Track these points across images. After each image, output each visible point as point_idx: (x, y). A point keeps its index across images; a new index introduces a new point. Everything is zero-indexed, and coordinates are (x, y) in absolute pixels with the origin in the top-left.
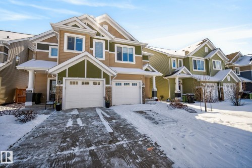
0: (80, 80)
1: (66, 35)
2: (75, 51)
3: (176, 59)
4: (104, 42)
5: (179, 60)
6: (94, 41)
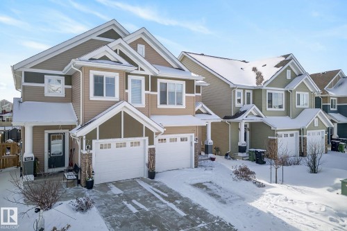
0: (113, 141)
1: (92, 73)
2: (105, 98)
3: (241, 91)
4: (143, 79)
5: (247, 91)
6: (130, 78)
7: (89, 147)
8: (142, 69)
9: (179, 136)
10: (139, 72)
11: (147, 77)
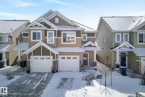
0: (39, 57)
1: (32, 32)
2: (37, 41)
4: (53, 32)
5: (124, 34)
6: (48, 32)
7: (29, 58)
8: (53, 28)
9: (72, 57)
10: (52, 29)
11: (55, 31)
